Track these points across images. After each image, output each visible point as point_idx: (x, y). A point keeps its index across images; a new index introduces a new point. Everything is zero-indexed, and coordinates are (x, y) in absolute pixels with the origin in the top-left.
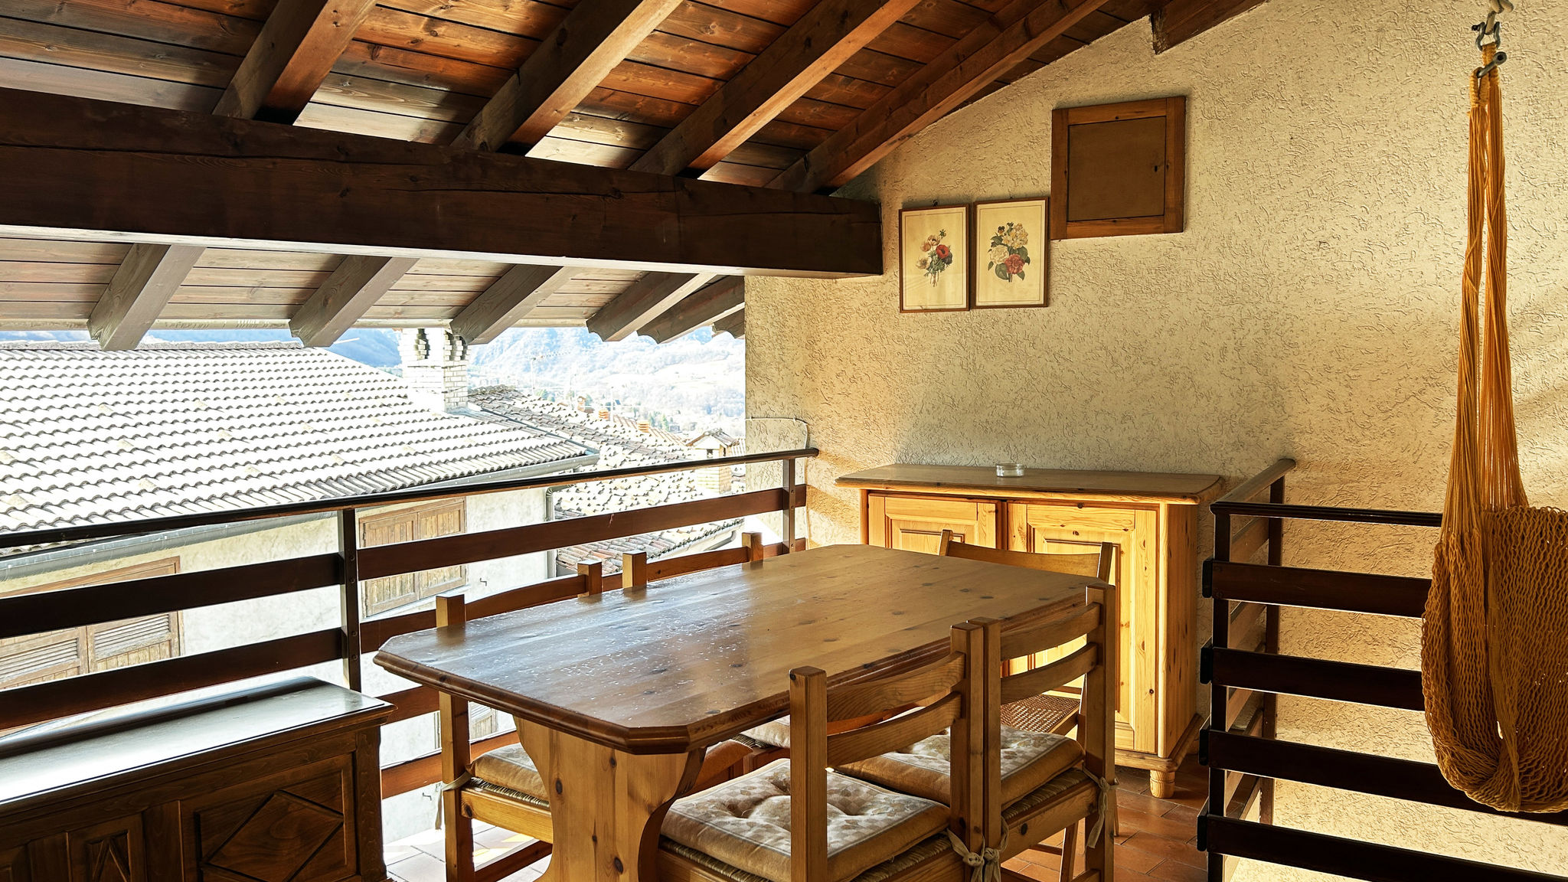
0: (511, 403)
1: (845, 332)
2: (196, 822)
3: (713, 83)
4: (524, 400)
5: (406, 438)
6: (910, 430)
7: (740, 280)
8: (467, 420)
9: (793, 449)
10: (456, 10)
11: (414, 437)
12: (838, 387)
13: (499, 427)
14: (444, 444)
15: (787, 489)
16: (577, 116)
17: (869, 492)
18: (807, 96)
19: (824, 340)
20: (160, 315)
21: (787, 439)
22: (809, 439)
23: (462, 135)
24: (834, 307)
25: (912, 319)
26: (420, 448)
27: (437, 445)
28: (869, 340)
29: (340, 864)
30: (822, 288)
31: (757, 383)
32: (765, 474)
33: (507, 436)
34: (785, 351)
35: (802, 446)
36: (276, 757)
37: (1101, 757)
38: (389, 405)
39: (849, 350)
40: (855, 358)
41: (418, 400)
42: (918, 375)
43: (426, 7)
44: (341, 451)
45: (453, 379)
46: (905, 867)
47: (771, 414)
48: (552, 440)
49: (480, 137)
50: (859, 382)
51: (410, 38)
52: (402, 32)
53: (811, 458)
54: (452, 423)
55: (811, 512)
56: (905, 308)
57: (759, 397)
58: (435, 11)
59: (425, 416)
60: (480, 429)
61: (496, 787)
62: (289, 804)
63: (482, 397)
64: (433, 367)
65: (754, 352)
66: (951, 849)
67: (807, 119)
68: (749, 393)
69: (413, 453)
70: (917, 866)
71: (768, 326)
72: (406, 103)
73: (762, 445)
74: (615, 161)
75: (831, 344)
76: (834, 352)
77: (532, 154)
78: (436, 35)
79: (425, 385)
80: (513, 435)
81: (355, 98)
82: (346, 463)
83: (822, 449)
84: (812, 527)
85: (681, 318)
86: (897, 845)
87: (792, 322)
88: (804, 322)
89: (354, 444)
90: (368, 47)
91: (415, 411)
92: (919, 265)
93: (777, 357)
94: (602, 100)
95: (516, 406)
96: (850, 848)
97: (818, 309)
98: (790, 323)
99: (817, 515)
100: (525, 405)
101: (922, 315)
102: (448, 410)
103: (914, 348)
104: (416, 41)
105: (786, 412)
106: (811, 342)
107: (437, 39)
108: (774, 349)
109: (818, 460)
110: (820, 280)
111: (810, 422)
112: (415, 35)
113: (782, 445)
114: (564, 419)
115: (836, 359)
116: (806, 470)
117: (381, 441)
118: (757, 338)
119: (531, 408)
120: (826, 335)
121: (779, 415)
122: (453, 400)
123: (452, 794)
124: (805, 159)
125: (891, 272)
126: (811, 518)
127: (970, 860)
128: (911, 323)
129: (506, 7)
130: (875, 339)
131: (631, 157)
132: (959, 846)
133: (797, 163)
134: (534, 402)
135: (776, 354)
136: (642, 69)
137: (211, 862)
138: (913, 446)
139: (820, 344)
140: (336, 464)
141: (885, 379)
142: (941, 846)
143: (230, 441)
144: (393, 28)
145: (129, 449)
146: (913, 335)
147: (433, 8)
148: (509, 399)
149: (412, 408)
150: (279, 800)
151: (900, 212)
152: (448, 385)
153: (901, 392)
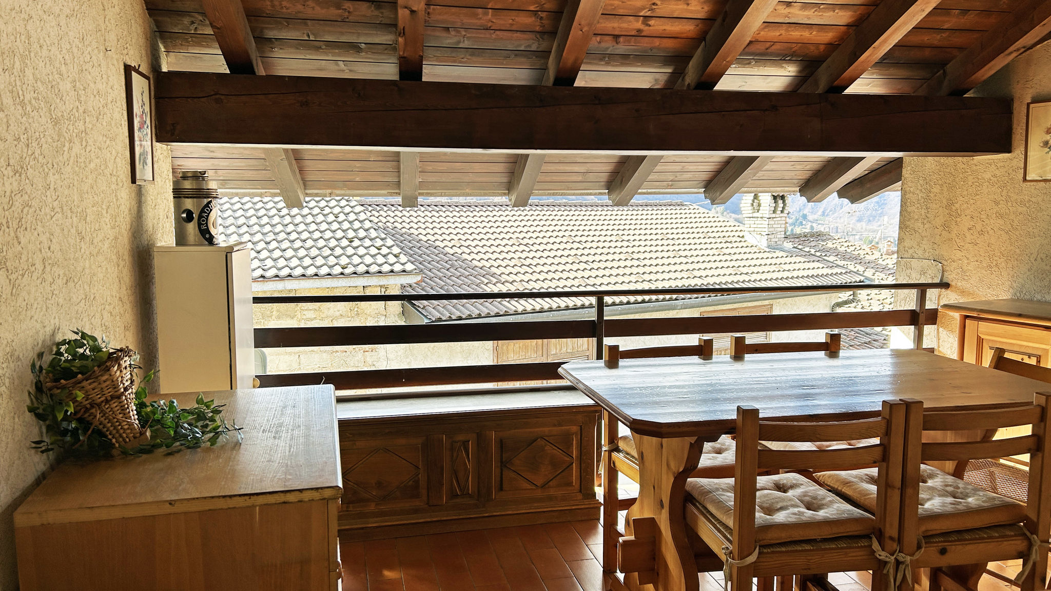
0: (825, 243)
1: (977, 197)
2: (501, 444)
3: (847, 29)
4: (834, 241)
5: (737, 264)
6: (1026, 273)
7: (900, 160)
8: (781, 254)
9: (930, 282)
10: (658, 10)
11: (742, 263)
12: (969, 237)
13: (802, 259)
14: (761, 269)
15: (918, 311)
16: (752, 60)
17: (967, 317)
18: (917, 27)
19: (960, 202)
20: (535, 187)
21: (926, 274)
22: (943, 276)
23: (680, 80)
24: (970, 178)
25: (1033, 187)
26: (745, 270)
27: (756, 269)
28: (997, 203)
29: (570, 484)
30: (961, 163)
31: (907, 233)
32: (908, 299)
33: (807, 265)
34: (929, 210)
35: (937, 281)
36: (541, 419)
37: (1035, 520)
38: (731, 242)
39: (980, 210)
40: (984, 217)
41: (751, 239)
42: (1035, 231)
43: (641, 11)
44: (694, 269)
45: (774, 226)
46: (828, 547)
47: (916, 256)
48: (839, 270)
49: (688, 80)
50: (986, 235)
51: (635, 29)
52: (631, 27)
53: (943, 290)
54: (770, 255)
55: (941, 329)
56: (1028, 178)
57: (907, 243)
58: (646, 12)
59: (755, 250)
60: (788, 260)
61: (628, 454)
62: (545, 446)
63: (804, 239)
64: (762, 218)
65: (906, 211)
66: (871, 546)
67: (936, 43)
68: (901, 240)
69: (739, 273)
70: (838, 548)
71: (918, 192)
72: (642, 66)
73: (908, 278)
74: (788, 86)
75: (965, 205)
76: (967, 212)
77: (718, 87)
78: (650, 26)
79: (756, 229)
80: (811, 265)
81: (613, 66)
82: (695, 277)
83: (953, 284)
84: (941, 341)
85: (868, 186)
86: (826, 533)
87: (936, 189)
88: (945, 189)
89: (703, 266)
90: (614, 38)
91: (747, 247)
92: (1042, 145)
93: (923, 214)
94: (767, 49)
95: (828, 245)
96: (786, 524)
97: (957, 179)
98: (935, 190)
99: (945, 332)
100: (835, 246)
101: (1043, 184)
102: (769, 247)
103: (1033, 210)
104: (639, 31)
105: (927, 255)
106: (950, 204)
107: (651, 28)
108: (922, 208)
109: (948, 291)
110: (960, 158)
111: (945, 263)
112: (638, 28)
113: (922, 279)
114: (862, 256)
115: (969, 217)
116: (939, 298)
117: (720, 265)
118: (909, 200)
119: (838, 247)
120: (962, 199)
121: (922, 257)
122: (773, 240)
123: (607, 452)
124: (944, 70)
125: (1018, 152)
126: (940, 335)
127: (880, 555)
128: (1032, 191)
129: (688, 4)
130: (1001, 202)
131: (801, 81)
132: (876, 545)
133: (938, 74)
134: (842, 244)
135: (923, 212)
136: (790, 27)
137: (507, 465)
138: (1027, 286)
139: (957, 206)
140: (689, 277)
141: (1007, 233)
142: (863, 543)
143: (631, 260)
144: (625, 25)
145: (577, 262)
146: (1033, 199)
147: (644, 12)
148: (823, 241)
149: (744, 244)
150: (541, 442)
151: (1028, 105)
152: (770, 230)
153: (1020, 243)
